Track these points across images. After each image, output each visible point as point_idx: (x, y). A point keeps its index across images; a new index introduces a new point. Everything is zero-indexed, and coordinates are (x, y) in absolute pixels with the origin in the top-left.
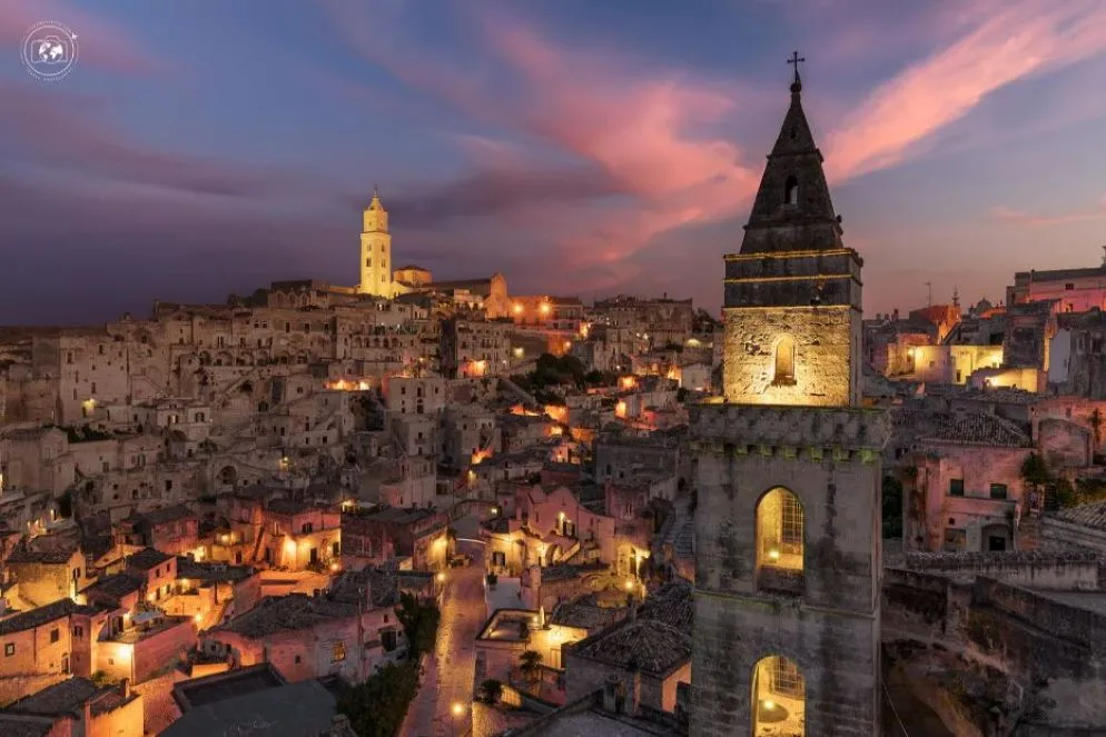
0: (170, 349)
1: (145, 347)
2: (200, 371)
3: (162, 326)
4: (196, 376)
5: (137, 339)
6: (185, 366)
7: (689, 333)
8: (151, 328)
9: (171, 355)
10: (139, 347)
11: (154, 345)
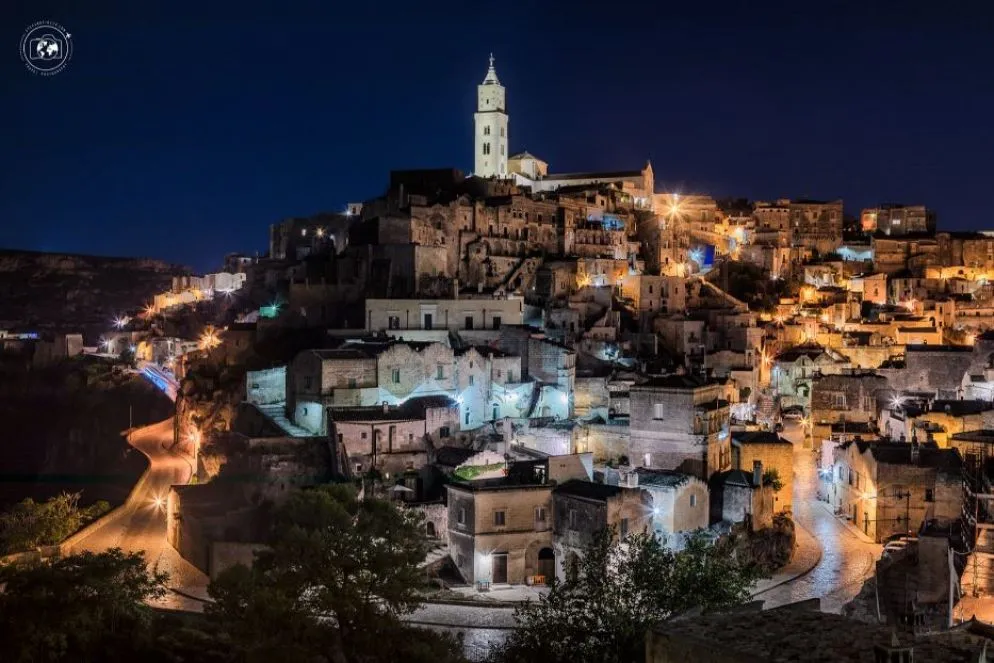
0: (460, 236)
1: (440, 234)
2: (487, 261)
3: (452, 211)
4: (484, 265)
5: (433, 224)
6: (473, 255)
7: (839, 240)
8: (444, 213)
9: (460, 241)
10: (435, 233)
11: (446, 232)
